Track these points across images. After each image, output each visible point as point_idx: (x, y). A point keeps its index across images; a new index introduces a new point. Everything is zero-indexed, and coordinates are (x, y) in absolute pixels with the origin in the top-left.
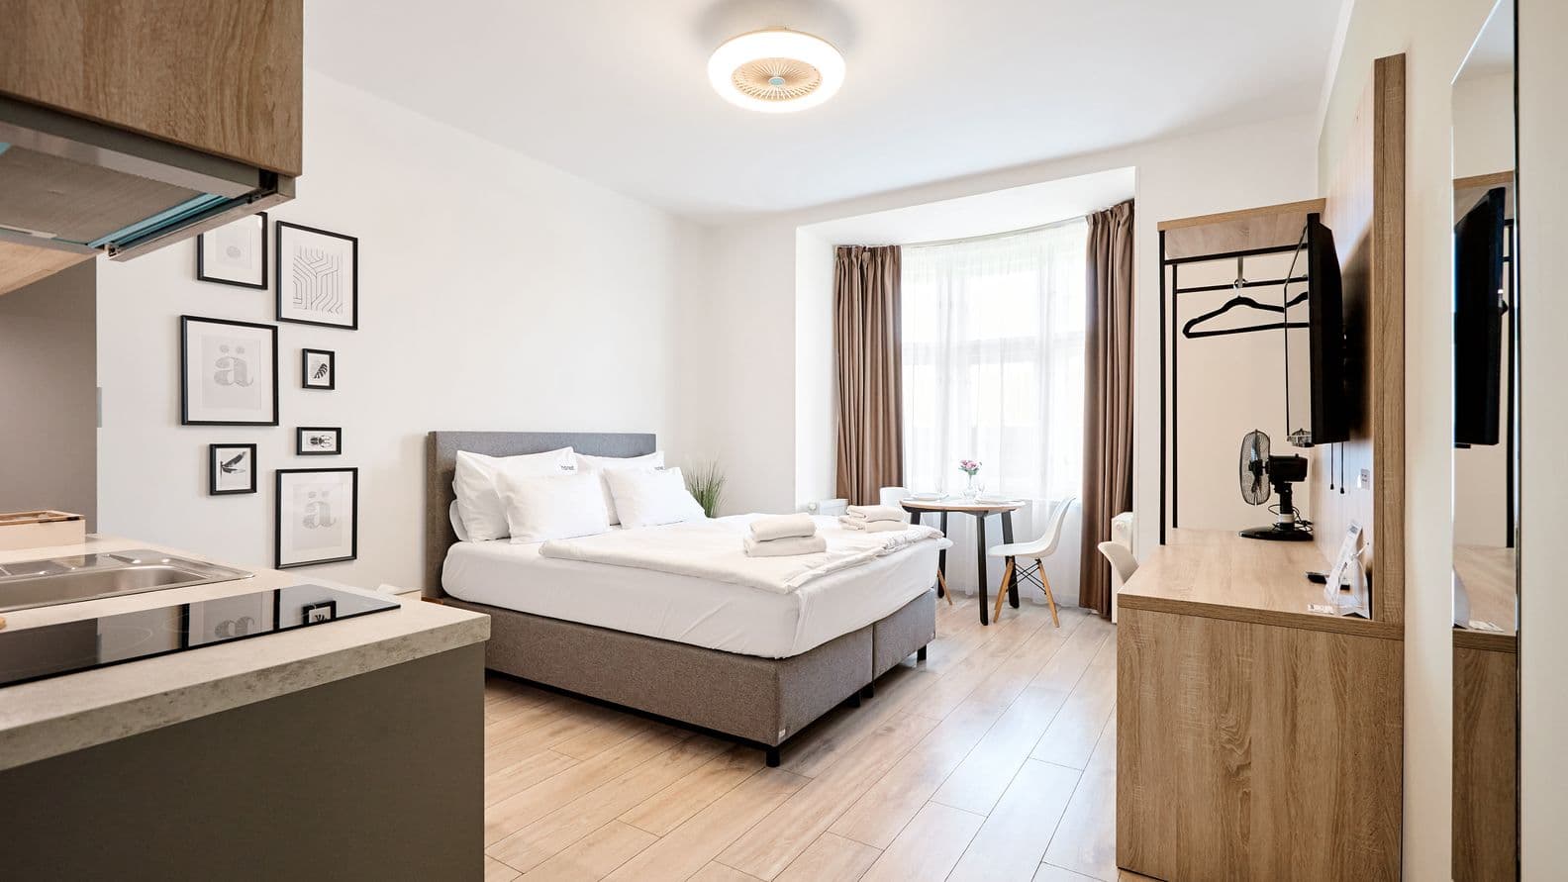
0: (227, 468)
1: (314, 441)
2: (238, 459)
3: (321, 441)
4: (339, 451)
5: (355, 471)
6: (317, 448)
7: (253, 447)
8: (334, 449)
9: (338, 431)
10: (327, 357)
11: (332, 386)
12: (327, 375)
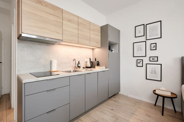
0: (139, 63)
1: (153, 59)
2: (140, 62)
3: (154, 59)
4: (157, 61)
5: (161, 65)
6: (153, 60)
7: (142, 60)
8: (157, 60)
9: (157, 57)
10: (155, 44)
11: (156, 49)
12: (155, 48)
